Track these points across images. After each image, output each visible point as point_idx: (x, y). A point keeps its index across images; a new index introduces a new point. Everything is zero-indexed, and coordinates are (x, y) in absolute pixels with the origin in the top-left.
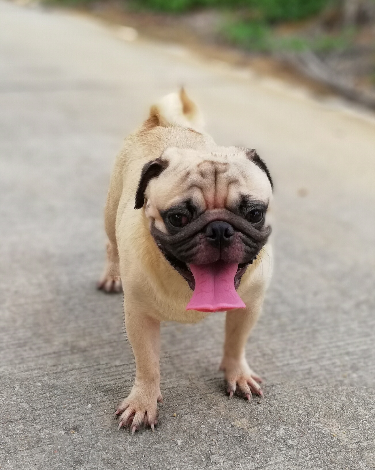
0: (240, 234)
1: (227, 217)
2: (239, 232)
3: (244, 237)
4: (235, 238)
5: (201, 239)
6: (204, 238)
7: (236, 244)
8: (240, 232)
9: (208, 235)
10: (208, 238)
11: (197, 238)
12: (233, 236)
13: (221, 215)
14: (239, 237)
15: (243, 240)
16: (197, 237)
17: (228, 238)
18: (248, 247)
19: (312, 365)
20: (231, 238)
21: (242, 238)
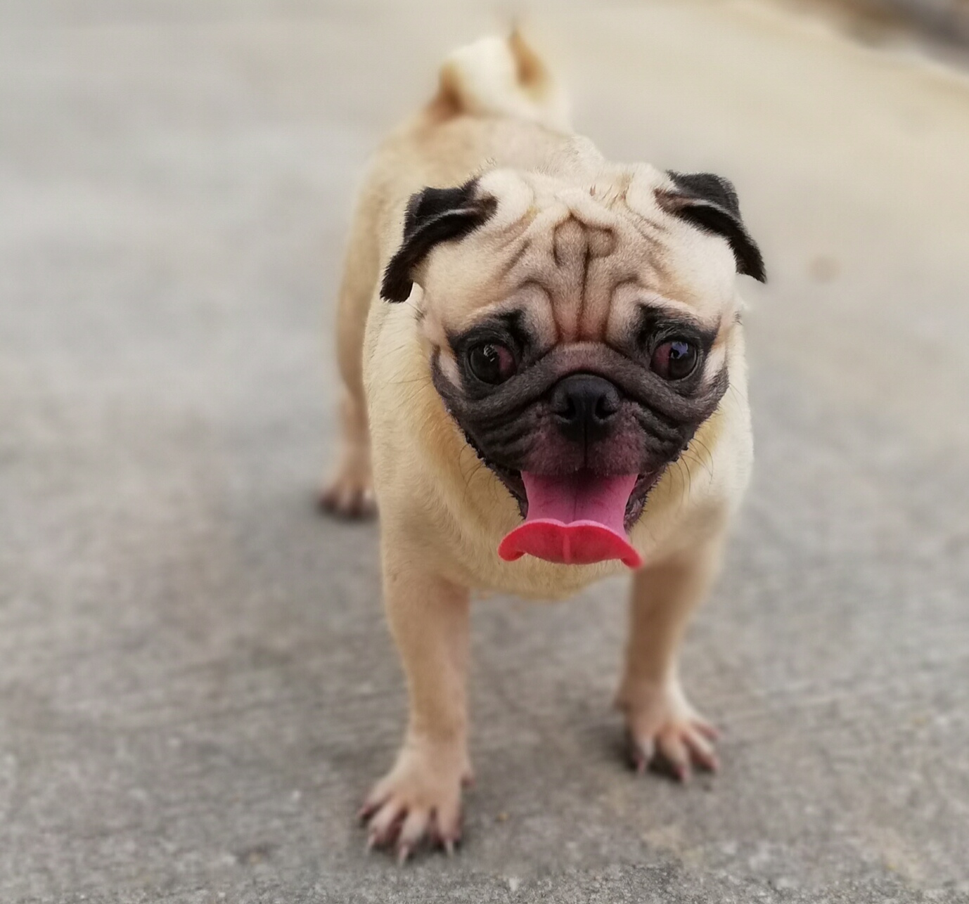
0: (636, 407)
1: (605, 367)
2: (633, 404)
3: (645, 414)
4: (623, 419)
5: (539, 416)
6: (548, 414)
7: (624, 434)
8: (637, 404)
9: (556, 409)
10: (557, 417)
11: (531, 415)
12: (616, 414)
13: (591, 360)
14: (633, 415)
15: (642, 423)
16: (531, 412)
17: (604, 419)
18: (654, 439)
19: (841, 694)
20: (611, 418)
21: (640, 418)
